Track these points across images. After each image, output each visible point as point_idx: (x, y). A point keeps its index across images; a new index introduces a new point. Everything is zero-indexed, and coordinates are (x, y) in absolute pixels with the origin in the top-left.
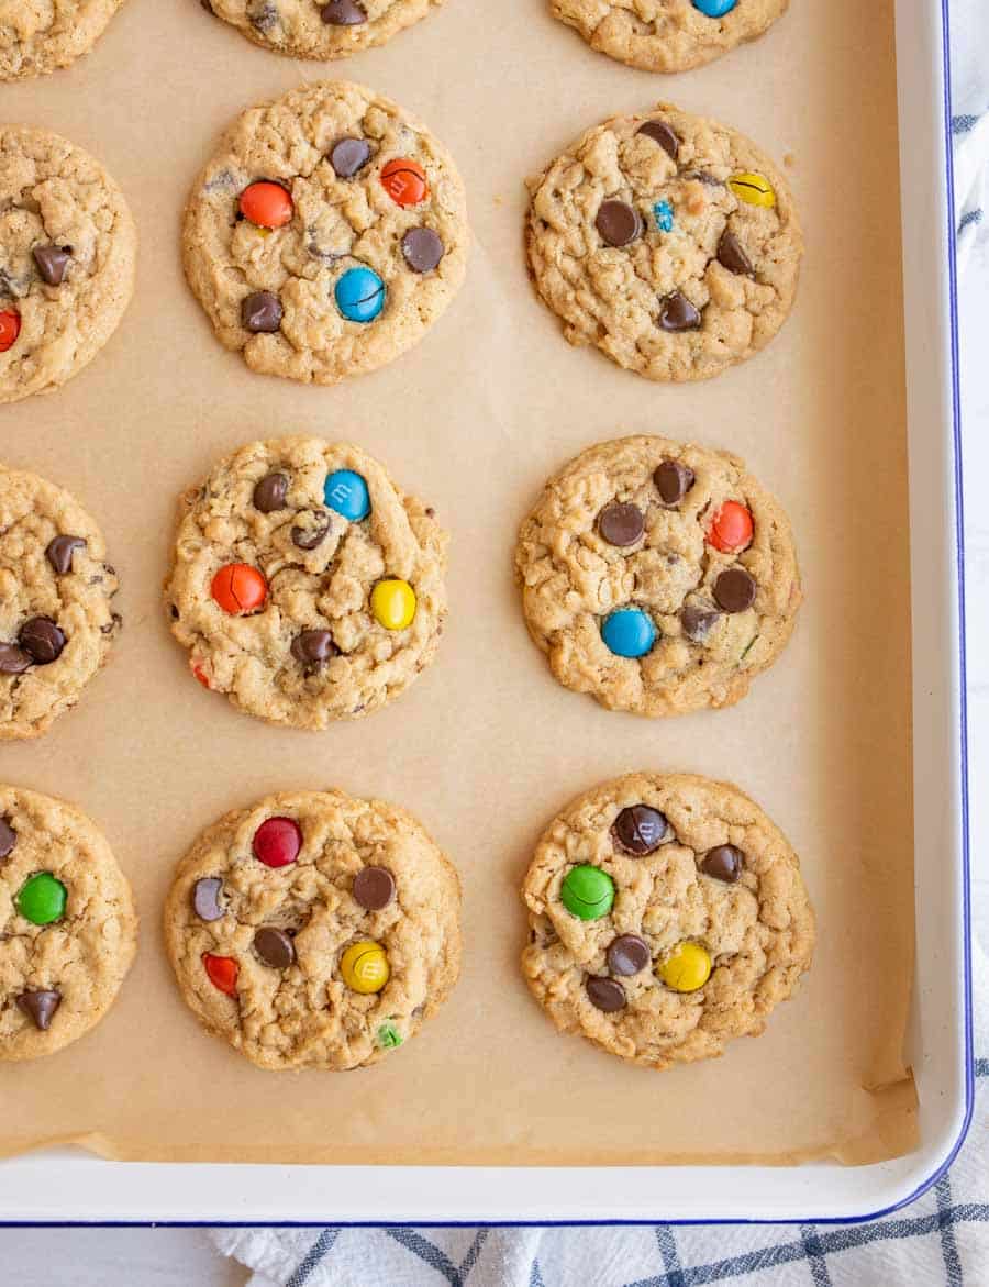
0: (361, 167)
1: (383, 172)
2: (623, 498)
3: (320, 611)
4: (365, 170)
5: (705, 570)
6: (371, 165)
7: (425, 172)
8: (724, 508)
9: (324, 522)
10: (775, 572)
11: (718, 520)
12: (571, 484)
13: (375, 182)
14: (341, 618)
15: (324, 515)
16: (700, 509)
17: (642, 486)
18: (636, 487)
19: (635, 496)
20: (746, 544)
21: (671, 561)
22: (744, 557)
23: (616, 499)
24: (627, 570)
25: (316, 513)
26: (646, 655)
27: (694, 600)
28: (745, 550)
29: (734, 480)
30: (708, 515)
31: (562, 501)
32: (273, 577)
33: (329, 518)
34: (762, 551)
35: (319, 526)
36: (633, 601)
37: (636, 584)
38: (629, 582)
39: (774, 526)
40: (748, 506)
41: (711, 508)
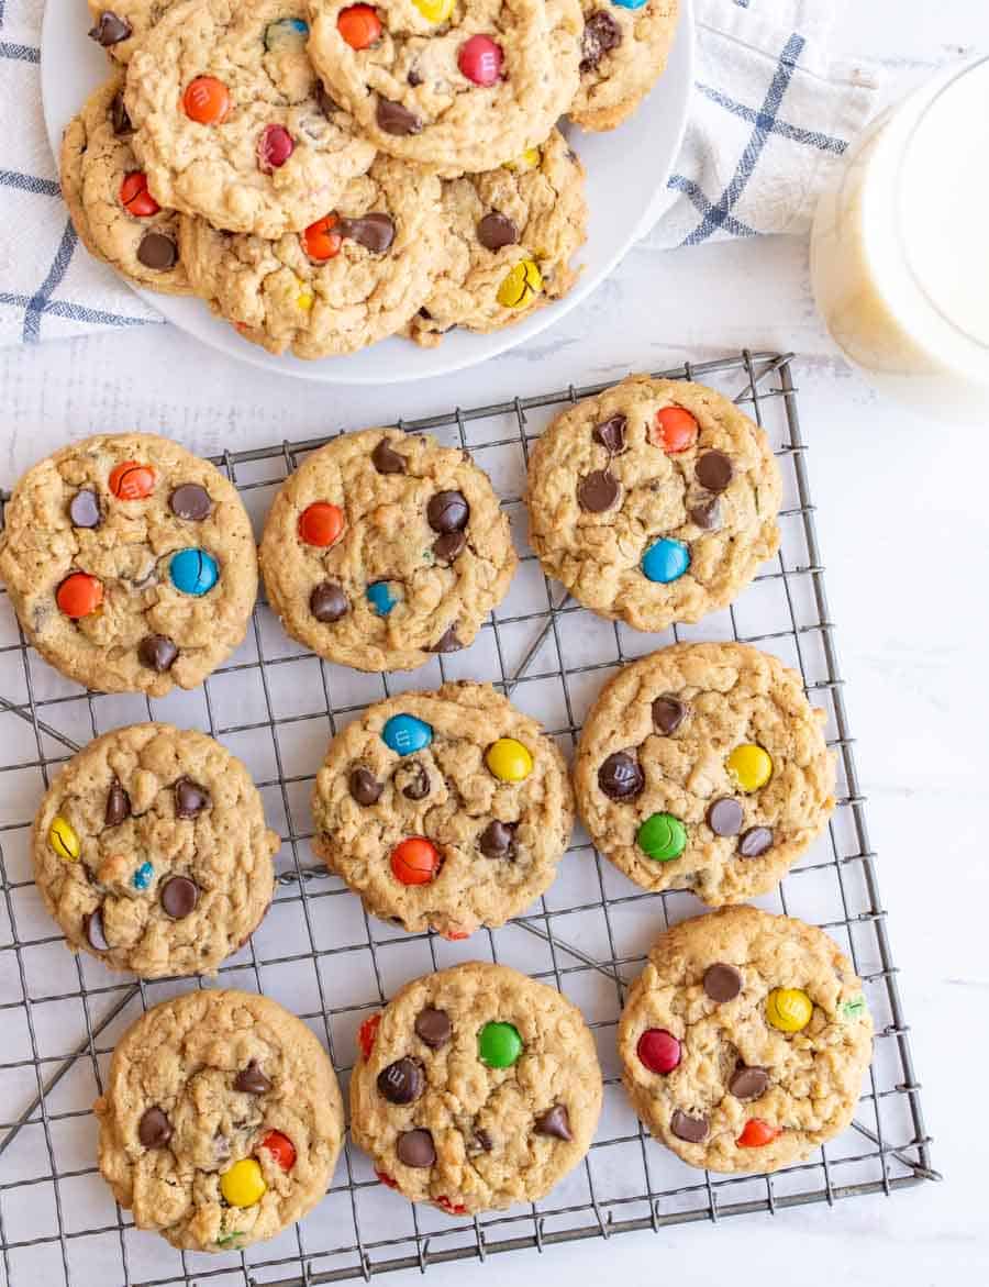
0: (99, 507)
1: (113, 492)
2: (585, 472)
3: (476, 817)
4: (103, 505)
5: (682, 473)
6: (102, 498)
7: (134, 462)
8: (660, 420)
9: (417, 768)
10: (733, 436)
11: (663, 433)
12: (541, 493)
13: (119, 506)
14: (492, 807)
15: (410, 764)
16: (644, 434)
17: (591, 453)
18: (588, 458)
19: (593, 464)
20: (696, 432)
21: (654, 488)
22: (702, 443)
23: (580, 476)
24: (629, 519)
25: (404, 768)
26: (689, 565)
27: (692, 502)
28: (699, 435)
29: (651, 394)
30: (653, 435)
31: (545, 509)
32: (425, 830)
33: (415, 761)
34: (711, 428)
35: (416, 774)
36: (651, 537)
37: (643, 524)
38: (637, 527)
39: (705, 403)
40: (676, 404)
41: (652, 428)
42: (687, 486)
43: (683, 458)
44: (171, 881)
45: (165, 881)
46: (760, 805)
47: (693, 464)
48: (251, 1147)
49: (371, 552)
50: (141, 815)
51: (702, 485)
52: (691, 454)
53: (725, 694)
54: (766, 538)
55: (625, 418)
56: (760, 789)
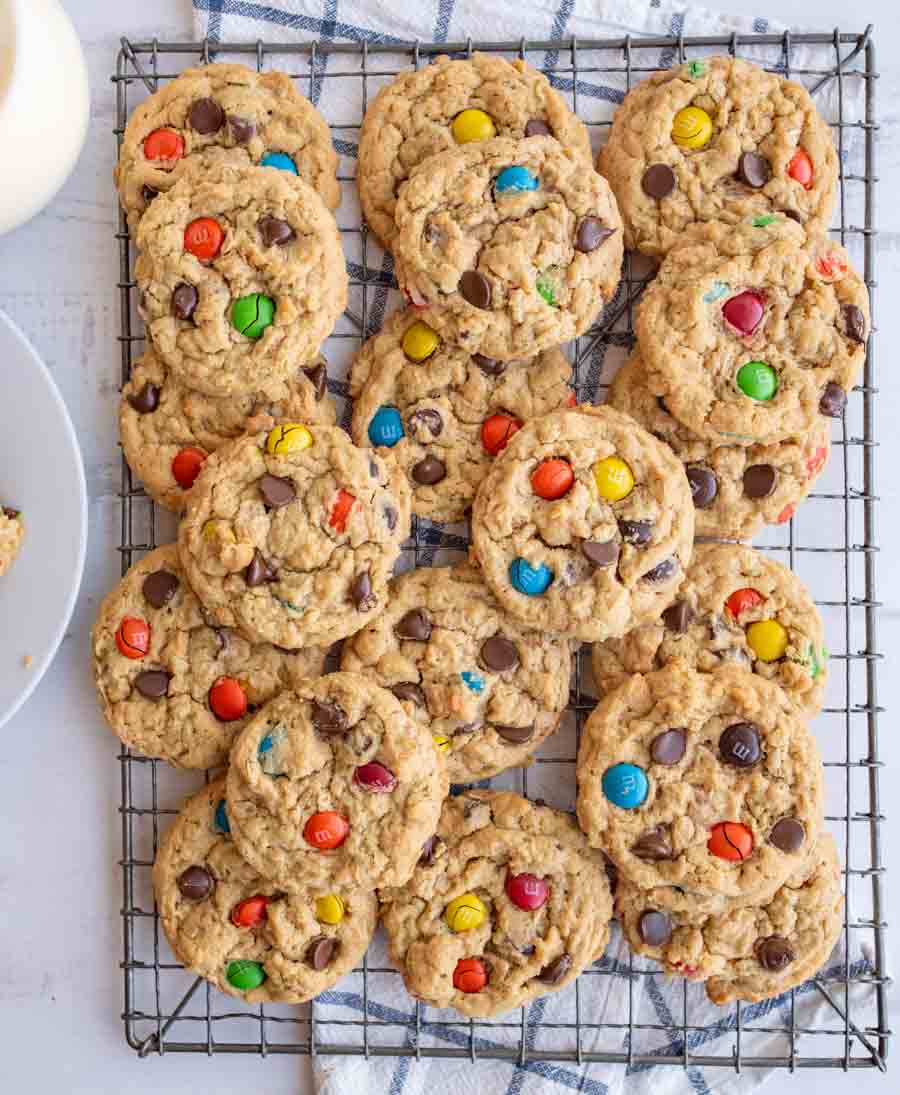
3: (468, 376)
5: (204, 147)
8: (153, 157)
10: (178, 97)
11: (165, 157)
16: (162, 172)
20: (170, 129)
22: (180, 124)
27: (230, 141)
28: (174, 127)
29: (130, 162)
30: (166, 165)
32: (476, 424)
34: (168, 116)
39: (146, 118)
40: (143, 142)
41: (159, 166)
42: (216, 143)
43: (190, 145)
44: (484, 660)
45: (483, 665)
46: (508, 126)
47: (197, 135)
48: (736, 629)
49: (223, 428)
50: (421, 676)
51: (217, 131)
52: (188, 135)
53: (404, 139)
54: (274, 84)
55: (145, 187)
56: (494, 124)
